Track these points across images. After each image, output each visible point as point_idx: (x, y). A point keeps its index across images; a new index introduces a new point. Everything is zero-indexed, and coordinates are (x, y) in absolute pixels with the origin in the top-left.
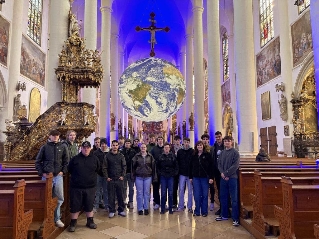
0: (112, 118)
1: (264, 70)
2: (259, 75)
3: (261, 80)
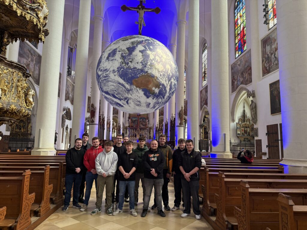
0: (92, 109)
1: (273, 55)
2: (266, 62)
3: (268, 68)
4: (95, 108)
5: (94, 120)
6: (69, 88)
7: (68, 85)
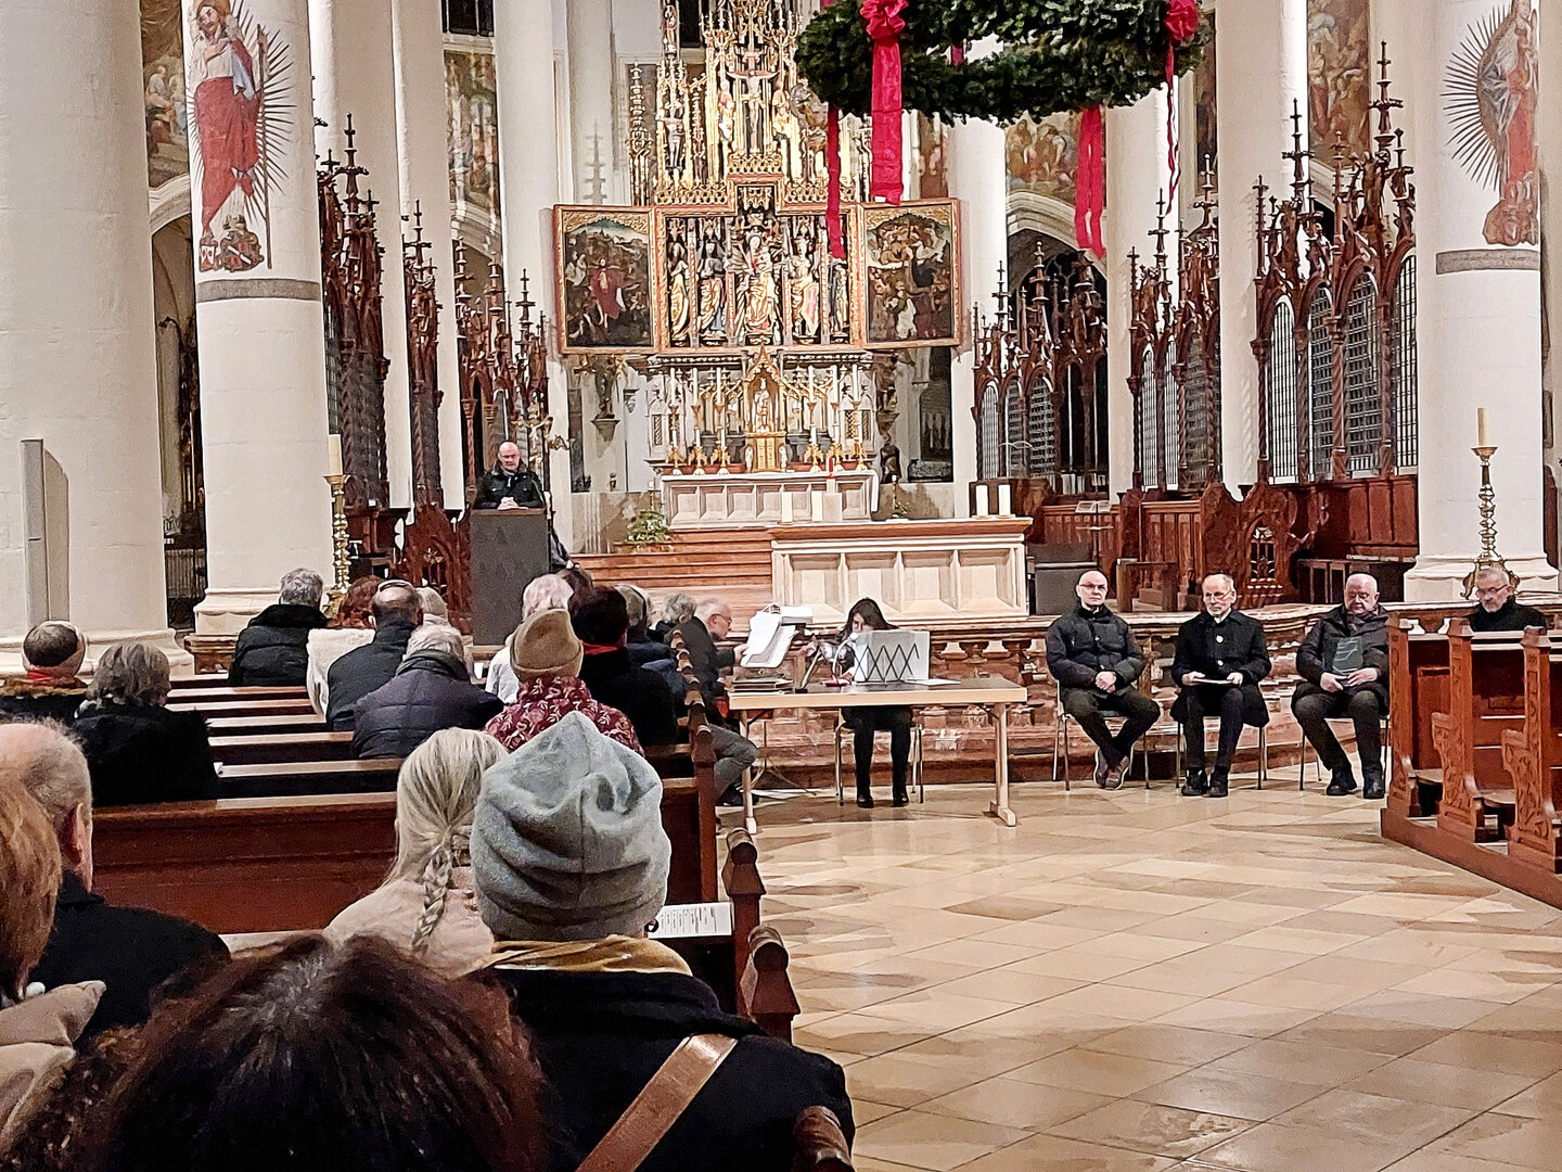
0: (218, 69)
4: (251, 44)
5: (256, 226)
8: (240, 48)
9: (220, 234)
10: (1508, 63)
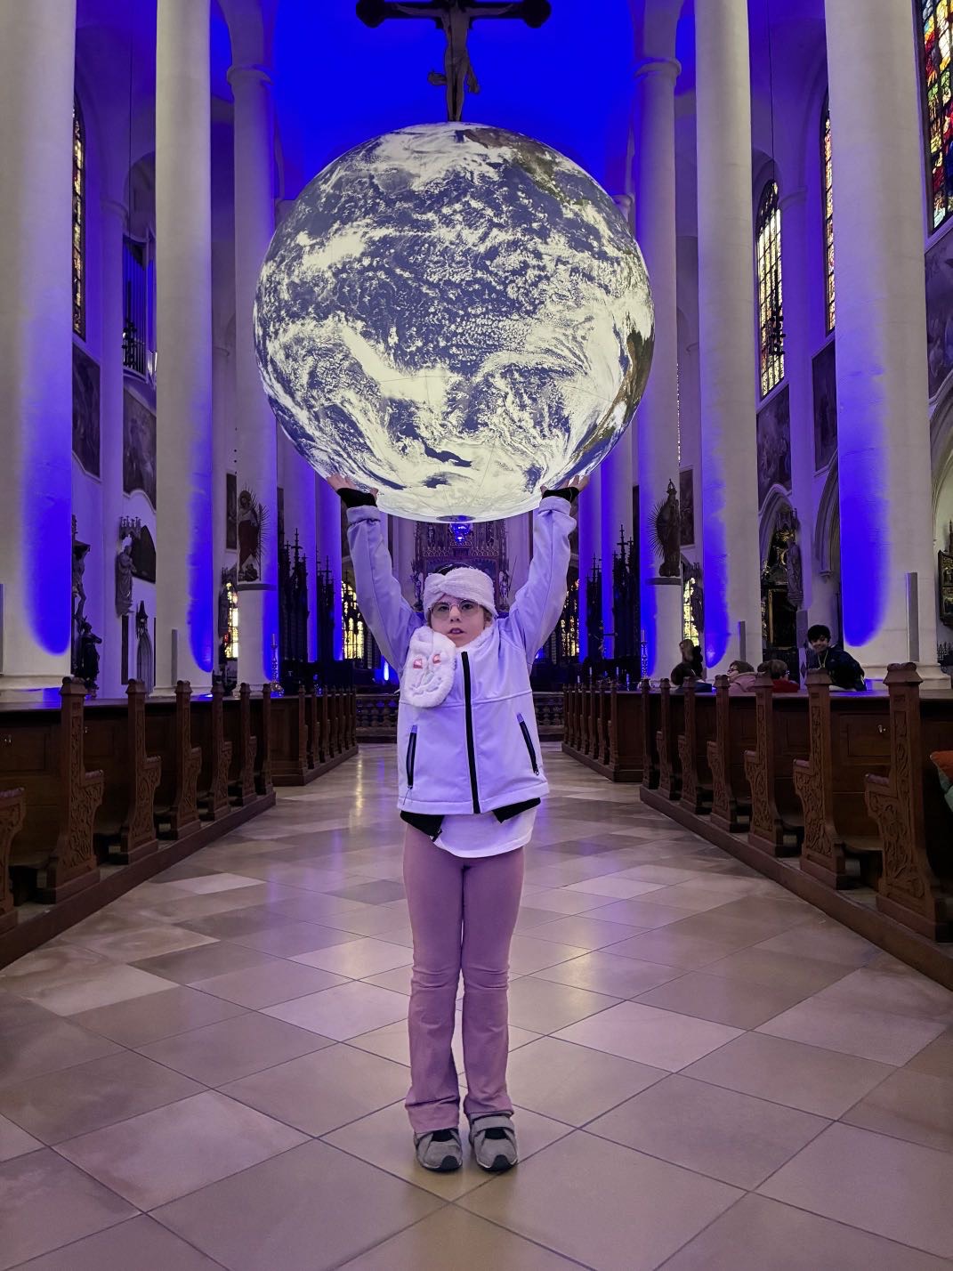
0: (246, 518)
4: (257, 509)
5: (256, 567)
6: (140, 435)
7: (134, 421)
8: (254, 512)
9: (244, 569)
10: (667, 517)
